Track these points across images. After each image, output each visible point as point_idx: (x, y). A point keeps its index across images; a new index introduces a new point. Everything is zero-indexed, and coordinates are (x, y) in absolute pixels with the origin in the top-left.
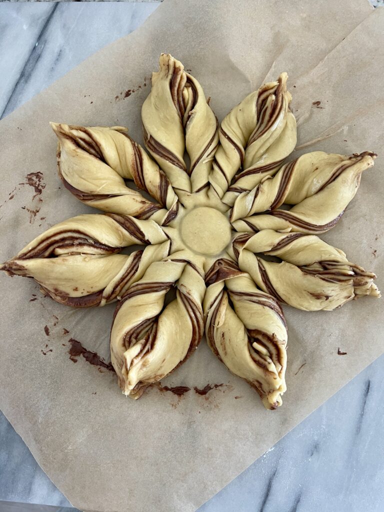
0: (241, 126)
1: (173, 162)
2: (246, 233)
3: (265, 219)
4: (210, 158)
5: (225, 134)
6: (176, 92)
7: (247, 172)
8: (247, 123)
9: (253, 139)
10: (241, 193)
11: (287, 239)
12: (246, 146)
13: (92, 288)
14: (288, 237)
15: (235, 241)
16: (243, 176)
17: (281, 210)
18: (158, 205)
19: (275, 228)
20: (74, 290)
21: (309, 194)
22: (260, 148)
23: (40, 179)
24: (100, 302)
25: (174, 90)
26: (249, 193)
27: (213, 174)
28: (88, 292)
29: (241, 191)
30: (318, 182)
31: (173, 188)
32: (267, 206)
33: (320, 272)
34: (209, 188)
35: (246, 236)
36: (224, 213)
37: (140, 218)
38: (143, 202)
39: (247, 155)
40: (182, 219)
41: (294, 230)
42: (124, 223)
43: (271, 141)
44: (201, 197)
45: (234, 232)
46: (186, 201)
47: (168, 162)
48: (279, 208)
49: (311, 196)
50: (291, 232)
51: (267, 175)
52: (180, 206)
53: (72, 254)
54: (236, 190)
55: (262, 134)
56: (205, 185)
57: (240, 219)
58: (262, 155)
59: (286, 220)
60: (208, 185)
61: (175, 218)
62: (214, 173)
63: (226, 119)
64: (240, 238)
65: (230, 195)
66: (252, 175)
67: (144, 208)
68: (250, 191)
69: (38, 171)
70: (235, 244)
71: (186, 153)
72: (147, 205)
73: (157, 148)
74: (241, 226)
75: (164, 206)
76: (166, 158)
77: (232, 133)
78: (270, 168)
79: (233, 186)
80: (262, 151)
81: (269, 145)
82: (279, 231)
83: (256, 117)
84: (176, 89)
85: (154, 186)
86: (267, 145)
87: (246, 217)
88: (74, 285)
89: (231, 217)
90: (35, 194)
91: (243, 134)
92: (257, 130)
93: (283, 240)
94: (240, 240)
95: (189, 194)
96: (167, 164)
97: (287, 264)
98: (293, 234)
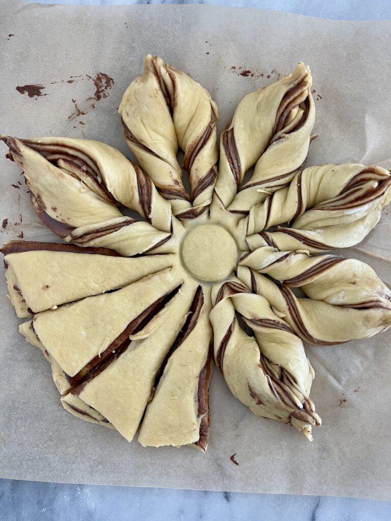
0: (321, 185)
1: (233, 168)
2: (243, 284)
3: (271, 287)
4: (267, 191)
5: (300, 181)
6: (286, 104)
7: (291, 231)
8: (329, 188)
9: (323, 206)
10: (270, 245)
11: (272, 322)
12: (309, 209)
13: (68, 219)
14: (274, 321)
15: (227, 283)
16: (285, 231)
17: (290, 291)
18: (187, 195)
19: (272, 303)
20: (52, 208)
21: (327, 300)
22: (321, 220)
23: (108, 86)
24: (66, 237)
25: (285, 101)
26: (276, 252)
27: (259, 207)
28: (62, 220)
29: (271, 243)
30: (343, 297)
31: (214, 191)
32: (281, 278)
33: (274, 378)
34: (245, 217)
35: (241, 287)
36: (239, 250)
37: (162, 194)
38: (176, 182)
39: (304, 217)
40: (197, 225)
41: (287, 320)
42: (143, 187)
43: (336, 222)
44: (230, 219)
45: (233, 274)
46: (215, 212)
47: (229, 164)
48: (290, 288)
49: (328, 303)
50: (283, 318)
51: (308, 250)
52: (206, 212)
53: (74, 175)
54: (267, 239)
55: (333, 210)
56: (243, 211)
57: (249, 268)
58: (318, 228)
59: (288, 304)
60: (246, 213)
61: (192, 218)
62: (261, 207)
63: (313, 168)
64: (234, 285)
65: (259, 239)
66: (293, 238)
67: (173, 188)
68: (279, 251)
69: (112, 78)
70: (225, 286)
71: (252, 169)
72: (177, 187)
73: (229, 144)
74: (245, 275)
75: (191, 201)
76: (230, 160)
77: (307, 186)
78: (315, 245)
79: (268, 234)
80: (320, 224)
81: (331, 224)
82: (273, 308)
83: (341, 189)
84: (288, 101)
85: (197, 176)
86: (330, 223)
87: (255, 271)
88: (56, 204)
89: (242, 259)
90: (93, 96)
91: (316, 194)
92: (333, 202)
93: (268, 320)
94: (232, 286)
95: (223, 208)
96: (226, 165)
97: (255, 342)
98: (282, 321)
